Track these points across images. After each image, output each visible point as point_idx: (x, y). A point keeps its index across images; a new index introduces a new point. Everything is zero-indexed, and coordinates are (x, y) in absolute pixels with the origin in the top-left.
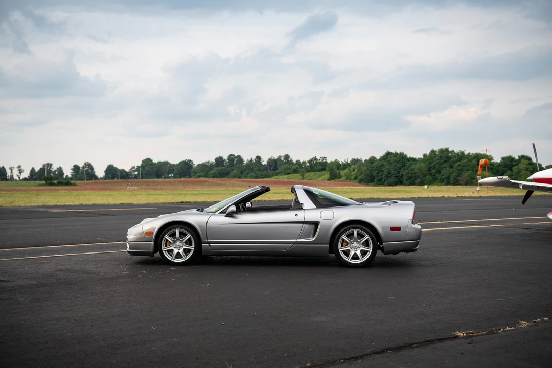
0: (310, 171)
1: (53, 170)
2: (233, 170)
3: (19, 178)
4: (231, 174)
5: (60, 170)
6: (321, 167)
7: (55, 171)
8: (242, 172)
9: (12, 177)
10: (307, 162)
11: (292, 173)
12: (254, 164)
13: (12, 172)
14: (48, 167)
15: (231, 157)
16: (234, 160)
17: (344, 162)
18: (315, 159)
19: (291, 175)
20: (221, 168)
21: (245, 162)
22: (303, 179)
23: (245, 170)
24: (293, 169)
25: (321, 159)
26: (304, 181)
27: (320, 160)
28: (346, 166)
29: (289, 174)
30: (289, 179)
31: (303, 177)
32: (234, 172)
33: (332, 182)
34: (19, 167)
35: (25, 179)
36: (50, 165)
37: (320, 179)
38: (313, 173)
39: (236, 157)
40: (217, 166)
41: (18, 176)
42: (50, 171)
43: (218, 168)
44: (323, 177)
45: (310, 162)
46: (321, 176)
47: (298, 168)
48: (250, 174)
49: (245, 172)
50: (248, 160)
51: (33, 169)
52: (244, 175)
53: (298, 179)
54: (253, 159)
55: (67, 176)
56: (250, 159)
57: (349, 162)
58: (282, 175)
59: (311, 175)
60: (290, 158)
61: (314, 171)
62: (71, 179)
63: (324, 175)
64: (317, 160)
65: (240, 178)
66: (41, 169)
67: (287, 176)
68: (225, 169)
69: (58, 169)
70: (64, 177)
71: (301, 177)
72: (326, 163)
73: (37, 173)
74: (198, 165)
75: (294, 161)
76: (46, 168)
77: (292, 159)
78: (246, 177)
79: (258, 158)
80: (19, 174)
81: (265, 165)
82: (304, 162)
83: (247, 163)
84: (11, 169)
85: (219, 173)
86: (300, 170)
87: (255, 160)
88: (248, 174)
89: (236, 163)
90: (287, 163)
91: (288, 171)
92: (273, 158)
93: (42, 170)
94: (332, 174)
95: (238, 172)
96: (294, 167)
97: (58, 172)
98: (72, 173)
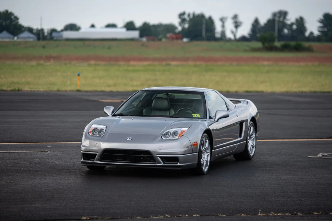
1: (289, 22)
3: (235, 36)
5: (300, 22)
7: (292, 24)
9: (223, 33)
13: (223, 26)
14: (280, 17)
34: (235, 17)
35: (243, 39)
36: (284, 14)
41: (232, 32)
42: (284, 25)
51: (256, 21)
55: (312, 33)
62: (318, 39)
66: (269, 21)
69: (297, 20)
70: (307, 34)
73: (263, 28)
76: (277, 18)
80: (234, 29)
84: (222, 20)
93: (271, 23)
97: (297, 26)
98: (321, 27)
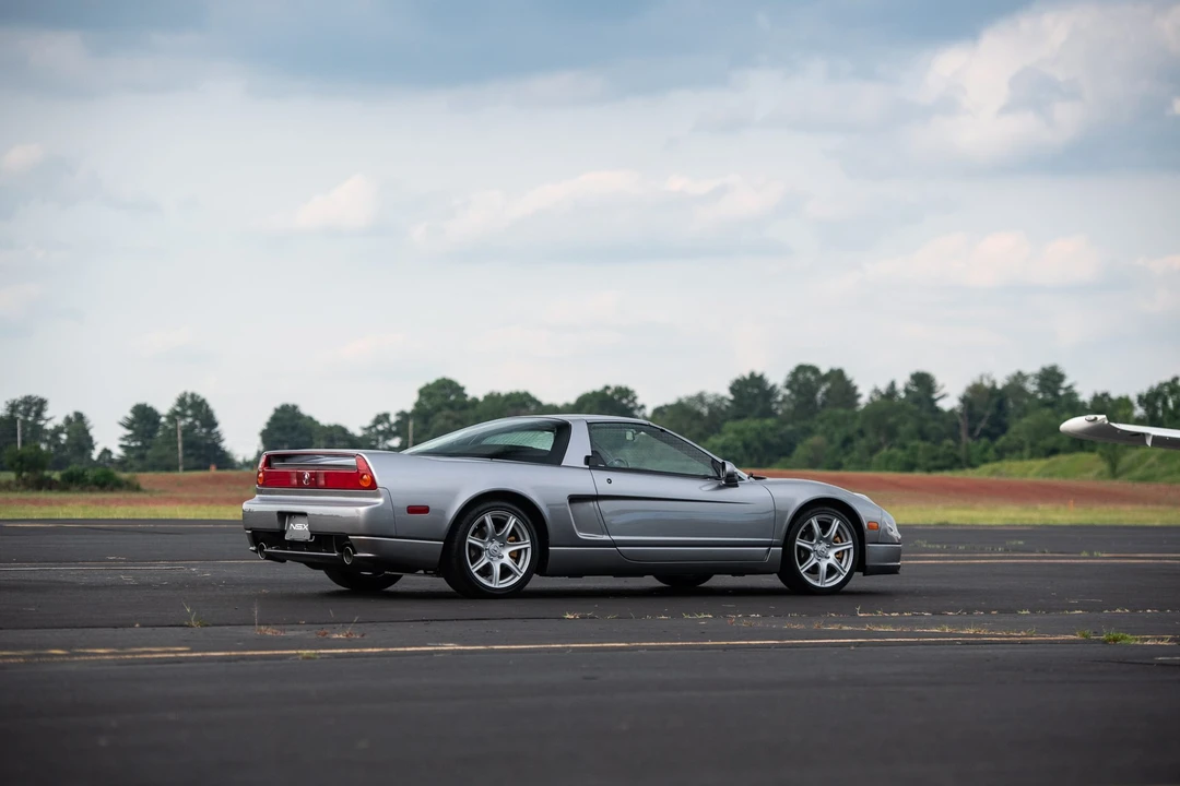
1: (50, 426)
2: (808, 432)
4: (800, 451)
5: (78, 424)
7: (59, 430)
8: (847, 442)
10: (1134, 398)
11: (1069, 450)
12: (902, 406)
14: (27, 412)
15: (804, 379)
16: (817, 389)
18: (1174, 385)
19: (1063, 459)
20: (755, 424)
21: (863, 401)
22: (1114, 473)
23: (862, 433)
26: (1117, 485)
29: (1053, 453)
30: (1052, 475)
31: (1113, 466)
32: (816, 440)
36: (36, 406)
39: (826, 378)
40: (738, 417)
42: (37, 431)
43: (740, 424)
45: (1150, 399)
48: (884, 451)
49: (863, 442)
50: (876, 391)
52: (856, 455)
53: (1091, 475)
54: (900, 386)
55: (106, 452)
56: (883, 387)
58: (1021, 458)
59: (1152, 459)
60: (1065, 384)
62: (122, 464)
65: (838, 466)
67: (1043, 462)
68: (771, 429)
69: (68, 420)
70: (95, 455)
71: (1104, 466)
74: (658, 411)
76: (20, 416)
77: (1077, 389)
78: (863, 465)
79: (923, 381)
81: (952, 412)
83: (872, 405)
85: (746, 446)
87: (907, 391)
88: (873, 450)
89: (824, 404)
90: (1048, 404)
92: (987, 383)
95: (831, 441)
97: (68, 433)
98: (125, 438)
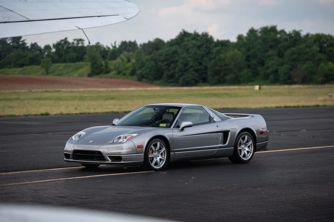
0: (57, 62)
6: (75, 54)
10: (52, 46)
11: (28, 65)
17: (111, 48)
18: (65, 41)
19: (28, 68)
22: (48, 73)
24: (30, 58)
25: (75, 42)
26: (50, 77)
27: (73, 43)
28: (114, 53)
29: (22, 65)
30: (24, 74)
31: (47, 70)
33: (95, 78)
37: (76, 74)
38: (64, 65)
44: (80, 71)
45: (57, 46)
46: (77, 69)
47: (37, 56)
53: (39, 73)
57: (117, 46)
58: (10, 68)
59: (61, 68)
60: (22, 40)
61: (64, 61)
63: (81, 67)
64: (69, 43)
67: (20, 69)
71: (44, 70)
72: (83, 47)
75: (29, 45)
77: (26, 41)
82: (47, 47)
86: (42, 60)
90: (16, 47)
91: (22, 61)
94: (96, 66)
96: (30, 55)
